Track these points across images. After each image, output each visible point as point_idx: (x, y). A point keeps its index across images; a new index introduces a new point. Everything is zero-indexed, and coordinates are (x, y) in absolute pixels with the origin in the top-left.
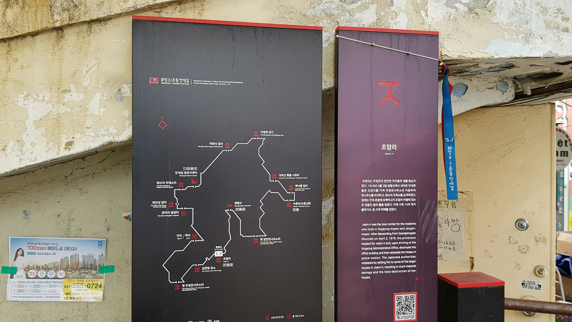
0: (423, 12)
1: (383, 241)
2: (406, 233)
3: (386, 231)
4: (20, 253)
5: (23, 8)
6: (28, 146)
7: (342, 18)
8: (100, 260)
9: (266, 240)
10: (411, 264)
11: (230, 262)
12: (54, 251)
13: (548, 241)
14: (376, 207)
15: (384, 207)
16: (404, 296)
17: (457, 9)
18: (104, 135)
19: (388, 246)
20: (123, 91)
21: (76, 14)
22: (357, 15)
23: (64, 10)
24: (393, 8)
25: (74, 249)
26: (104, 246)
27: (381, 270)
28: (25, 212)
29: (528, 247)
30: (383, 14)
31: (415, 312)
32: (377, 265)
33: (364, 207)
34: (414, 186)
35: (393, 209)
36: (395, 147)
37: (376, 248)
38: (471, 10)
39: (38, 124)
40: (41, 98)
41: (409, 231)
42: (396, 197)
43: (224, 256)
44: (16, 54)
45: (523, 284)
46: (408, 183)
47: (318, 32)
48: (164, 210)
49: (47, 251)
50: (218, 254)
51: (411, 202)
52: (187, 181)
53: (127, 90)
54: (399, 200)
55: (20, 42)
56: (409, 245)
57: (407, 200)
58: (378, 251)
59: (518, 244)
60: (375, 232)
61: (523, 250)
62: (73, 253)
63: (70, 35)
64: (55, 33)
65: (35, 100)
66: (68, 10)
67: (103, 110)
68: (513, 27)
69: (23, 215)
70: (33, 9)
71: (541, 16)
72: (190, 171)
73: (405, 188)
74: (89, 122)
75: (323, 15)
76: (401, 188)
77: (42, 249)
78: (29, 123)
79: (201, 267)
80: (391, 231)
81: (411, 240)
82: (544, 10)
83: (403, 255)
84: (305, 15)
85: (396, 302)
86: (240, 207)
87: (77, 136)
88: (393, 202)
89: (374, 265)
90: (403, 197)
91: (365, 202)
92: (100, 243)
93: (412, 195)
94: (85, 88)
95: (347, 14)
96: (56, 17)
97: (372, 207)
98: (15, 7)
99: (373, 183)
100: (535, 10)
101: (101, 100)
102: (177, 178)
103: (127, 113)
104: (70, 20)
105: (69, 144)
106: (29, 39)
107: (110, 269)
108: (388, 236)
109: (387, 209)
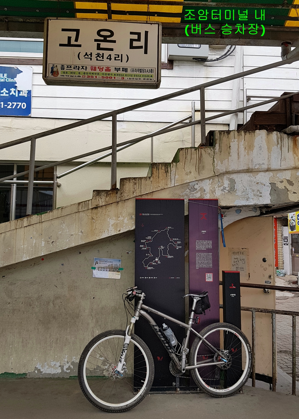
0: (214, 193)
1: (202, 258)
2: (209, 256)
3: (203, 255)
4: (97, 263)
5: (110, 197)
6: (110, 231)
7: (191, 195)
8: (119, 266)
9: (169, 257)
10: (211, 265)
11: (160, 262)
12: (106, 263)
13: (273, 266)
14: (200, 248)
15: (203, 248)
16: (209, 274)
17: (225, 192)
18: (128, 228)
19: (204, 259)
20: (132, 217)
21: (122, 198)
22: (195, 195)
23: (119, 198)
24: (205, 192)
25: (112, 262)
26: (121, 261)
27: (202, 266)
28: (98, 250)
29: (267, 268)
30: (202, 194)
31: (212, 279)
32: (201, 265)
33: (197, 248)
34: (211, 243)
35: (205, 249)
36: (205, 231)
37: (200, 260)
38: (229, 192)
39: (112, 225)
40: (113, 219)
41: (210, 255)
42: (206, 246)
43: (158, 260)
44: (107, 208)
45: (265, 282)
46: (210, 242)
47: (183, 200)
48: (143, 247)
49: (104, 262)
50: (157, 260)
51: (210, 247)
52: (149, 240)
53: (134, 217)
54: (207, 246)
55: (109, 205)
56: (210, 260)
57: (209, 246)
58: (201, 261)
59: (264, 267)
60: (200, 255)
61: (265, 270)
62: (112, 263)
63: (120, 203)
64: (117, 203)
65: (112, 219)
66: (120, 197)
67: (128, 222)
68: (243, 196)
69: (98, 251)
70: (112, 198)
71: (252, 192)
72: (149, 238)
73: (209, 243)
74: (124, 225)
75: (185, 195)
76: (208, 243)
77: (103, 262)
78: (110, 225)
79: (152, 263)
80: (204, 255)
81: (211, 258)
82: (253, 191)
83: (208, 262)
84: (180, 195)
85: (206, 276)
86: (162, 247)
87: (121, 228)
88: (205, 247)
89: (200, 265)
90: (208, 246)
91: (197, 247)
92: (120, 261)
93: (211, 245)
94: (124, 216)
95: (192, 194)
96: (118, 199)
97: (199, 248)
98: (108, 197)
99: (199, 242)
100: (250, 191)
101: (127, 219)
102: (146, 239)
103: (134, 222)
104: (121, 200)
105: (120, 230)
106: (111, 204)
107: (122, 269)
108: (204, 257)
109: (203, 249)
